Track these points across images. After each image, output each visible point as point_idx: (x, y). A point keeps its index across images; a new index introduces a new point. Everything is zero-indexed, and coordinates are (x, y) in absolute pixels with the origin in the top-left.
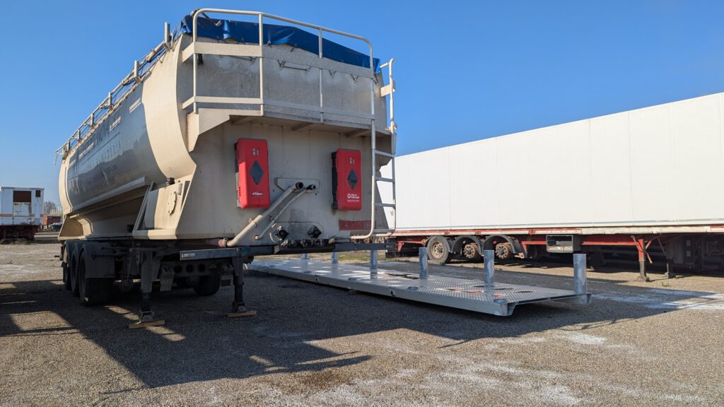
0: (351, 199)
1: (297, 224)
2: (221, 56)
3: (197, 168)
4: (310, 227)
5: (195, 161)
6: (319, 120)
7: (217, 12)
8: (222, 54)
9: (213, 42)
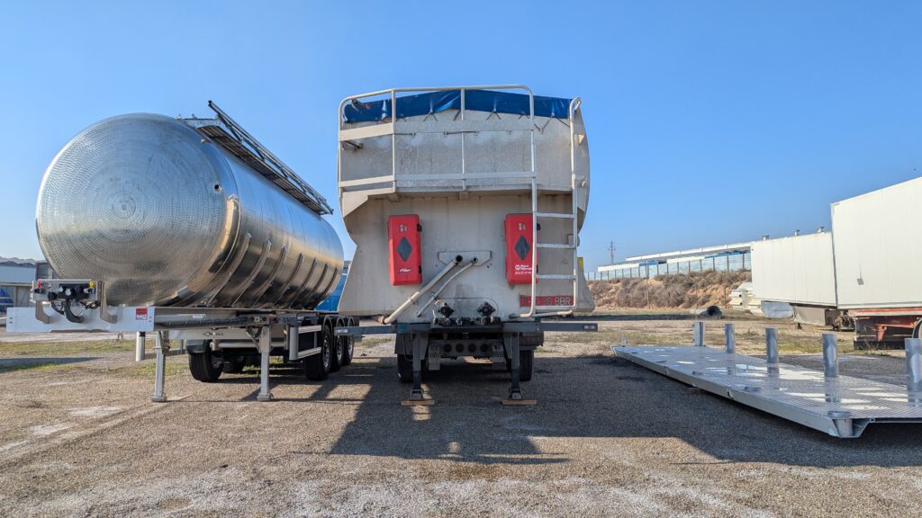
0: (520, 271)
1: (465, 300)
2: (380, 137)
3: (358, 248)
4: (480, 304)
5: (356, 242)
6: (461, 187)
7: (366, 95)
8: (382, 134)
9: (372, 125)
